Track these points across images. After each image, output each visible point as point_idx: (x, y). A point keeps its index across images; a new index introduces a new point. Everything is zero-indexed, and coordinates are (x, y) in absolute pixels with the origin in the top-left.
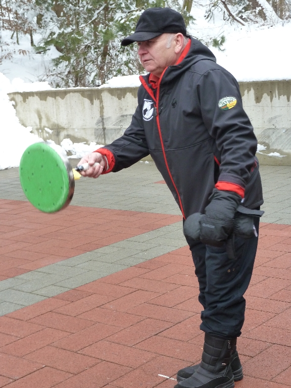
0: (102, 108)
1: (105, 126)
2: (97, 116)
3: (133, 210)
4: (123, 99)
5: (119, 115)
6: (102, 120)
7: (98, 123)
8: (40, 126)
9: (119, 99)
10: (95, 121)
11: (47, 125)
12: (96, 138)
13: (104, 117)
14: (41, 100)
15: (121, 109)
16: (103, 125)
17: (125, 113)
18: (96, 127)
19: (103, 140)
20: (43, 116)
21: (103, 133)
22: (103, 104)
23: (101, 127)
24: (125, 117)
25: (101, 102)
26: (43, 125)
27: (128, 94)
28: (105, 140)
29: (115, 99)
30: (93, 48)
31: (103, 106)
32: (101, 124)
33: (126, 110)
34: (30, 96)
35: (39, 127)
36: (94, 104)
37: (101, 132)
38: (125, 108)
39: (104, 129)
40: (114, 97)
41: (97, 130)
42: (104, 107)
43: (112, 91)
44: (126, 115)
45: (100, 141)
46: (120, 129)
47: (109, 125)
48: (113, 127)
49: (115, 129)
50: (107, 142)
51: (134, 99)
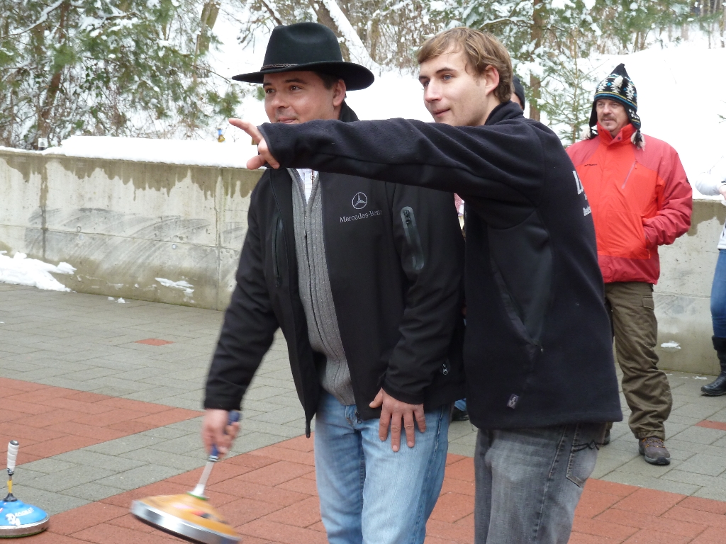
0: (44, 192)
1: (47, 225)
2: (34, 205)
3: (95, 392)
4: (86, 178)
5: (76, 207)
6: (43, 213)
7: (33, 218)
9: (79, 178)
10: (29, 214)
12: (27, 246)
13: (47, 209)
15: (81, 196)
16: (44, 222)
17: (88, 205)
18: (29, 225)
19: (41, 251)
21: (41, 238)
22: (48, 184)
23: (40, 226)
24: (88, 213)
25: (45, 179)
27: (98, 170)
28: (44, 251)
29: (72, 176)
30: (32, 76)
31: (46, 187)
32: (39, 221)
33: (90, 199)
36: (31, 181)
37: (38, 235)
38: (88, 196)
39: (45, 230)
40: (69, 173)
41: (31, 230)
42: (50, 190)
43: (66, 162)
44: (90, 210)
45: (34, 251)
46: (76, 234)
47: (55, 224)
48: (61, 228)
49: (66, 234)
50: (49, 255)
51: (108, 181)
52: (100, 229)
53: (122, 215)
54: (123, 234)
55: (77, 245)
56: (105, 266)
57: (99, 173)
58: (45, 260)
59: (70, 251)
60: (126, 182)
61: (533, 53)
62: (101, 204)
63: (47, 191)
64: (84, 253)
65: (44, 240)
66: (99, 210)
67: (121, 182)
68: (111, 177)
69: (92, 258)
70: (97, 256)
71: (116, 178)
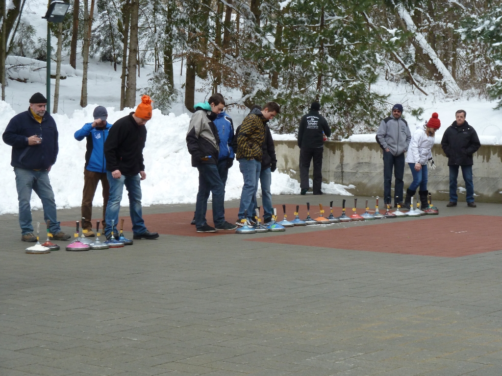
0: (342, 157)
1: (344, 170)
2: (338, 162)
4: (360, 151)
5: (356, 162)
6: (342, 165)
7: (337, 167)
8: (286, 167)
9: (357, 151)
11: (292, 167)
12: (335, 179)
13: (344, 164)
14: (289, 147)
15: (358, 158)
16: (342, 169)
17: (361, 161)
18: (335, 170)
19: (341, 181)
20: (290, 160)
21: (341, 175)
23: (340, 171)
24: (361, 164)
25: (342, 152)
26: (288, 167)
27: (365, 147)
28: (342, 181)
29: (354, 150)
31: (343, 155)
32: (340, 168)
33: (362, 159)
34: (279, 144)
35: (284, 168)
36: (336, 153)
38: (361, 157)
39: (342, 172)
40: (353, 149)
41: (337, 172)
43: (352, 144)
44: (362, 163)
45: (338, 181)
46: (356, 173)
47: (347, 170)
48: (351, 171)
49: (352, 173)
50: (344, 182)
51: (370, 151)
52: (367, 170)
53: (375, 164)
54: (376, 172)
55: (357, 177)
56: (369, 185)
57: (366, 149)
58: (343, 184)
59: (353, 180)
60: (377, 151)
62: (367, 160)
63: (344, 157)
64: (359, 180)
65: (342, 176)
66: (366, 163)
67: (375, 151)
68: (371, 150)
69: (363, 182)
70: (365, 181)
71: (373, 150)
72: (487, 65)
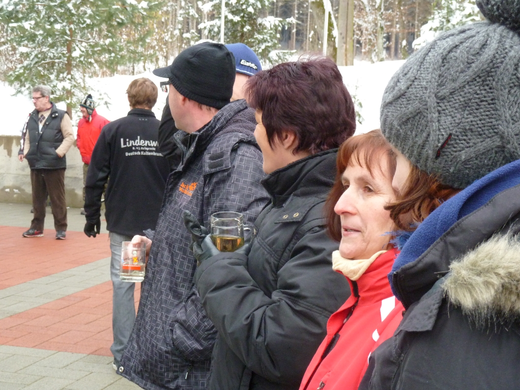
61: (66, 78)
72: (13, 52)
